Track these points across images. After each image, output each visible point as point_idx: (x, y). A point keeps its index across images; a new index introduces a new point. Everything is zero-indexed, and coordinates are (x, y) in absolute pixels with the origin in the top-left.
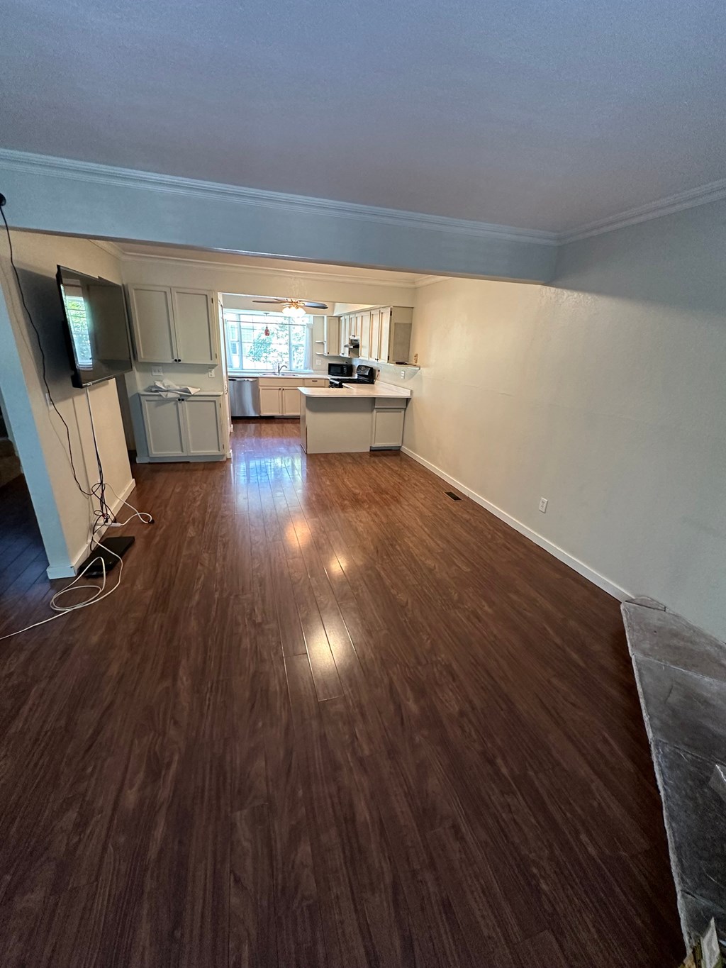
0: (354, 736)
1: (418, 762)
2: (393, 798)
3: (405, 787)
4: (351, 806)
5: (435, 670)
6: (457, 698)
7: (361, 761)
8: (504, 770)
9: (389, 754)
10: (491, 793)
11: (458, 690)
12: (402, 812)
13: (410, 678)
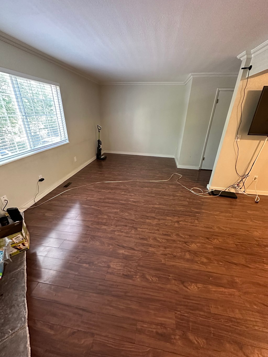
0: (122, 232)
1: (105, 243)
2: (102, 234)
3: (102, 237)
4: (107, 226)
5: (132, 270)
6: (115, 269)
7: (115, 231)
8: (84, 265)
9: (112, 238)
10: (84, 256)
11: (118, 272)
12: (98, 234)
13: (133, 257)
